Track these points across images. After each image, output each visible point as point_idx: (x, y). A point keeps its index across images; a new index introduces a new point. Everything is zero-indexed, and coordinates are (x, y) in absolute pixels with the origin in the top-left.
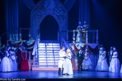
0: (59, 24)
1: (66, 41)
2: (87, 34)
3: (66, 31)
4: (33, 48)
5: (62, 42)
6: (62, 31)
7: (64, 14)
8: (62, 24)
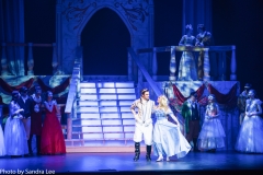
0: (132, 32)
1: (151, 75)
2: (206, 56)
3: (150, 50)
4: (67, 95)
5: (140, 79)
6: (140, 51)
7: (144, 5)
8: (140, 32)
